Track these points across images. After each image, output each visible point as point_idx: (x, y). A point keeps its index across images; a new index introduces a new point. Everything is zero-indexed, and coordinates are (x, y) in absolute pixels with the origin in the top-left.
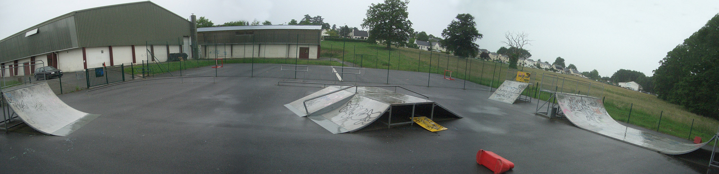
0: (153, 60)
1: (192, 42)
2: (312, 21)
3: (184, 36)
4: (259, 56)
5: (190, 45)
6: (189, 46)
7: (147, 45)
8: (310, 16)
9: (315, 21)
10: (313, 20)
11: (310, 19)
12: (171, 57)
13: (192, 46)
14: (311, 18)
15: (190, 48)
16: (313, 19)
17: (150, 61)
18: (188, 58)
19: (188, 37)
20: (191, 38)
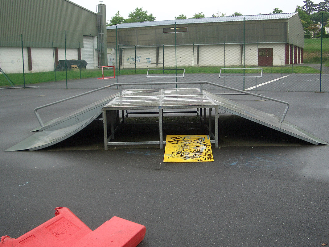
0: (30, 68)
1: (97, 43)
2: (316, 10)
3: (84, 36)
4: (198, 63)
5: (96, 49)
6: (94, 50)
7: (23, 48)
8: (312, 2)
9: (321, 10)
10: (319, 8)
11: (313, 7)
12: (61, 65)
13: (97, 50)
14: (315, 5)
15: (95, 53)
16: (318, 6)
17: (27, 70)
18: (88, 67)
19: (92, 37)
20: (97, 38)
